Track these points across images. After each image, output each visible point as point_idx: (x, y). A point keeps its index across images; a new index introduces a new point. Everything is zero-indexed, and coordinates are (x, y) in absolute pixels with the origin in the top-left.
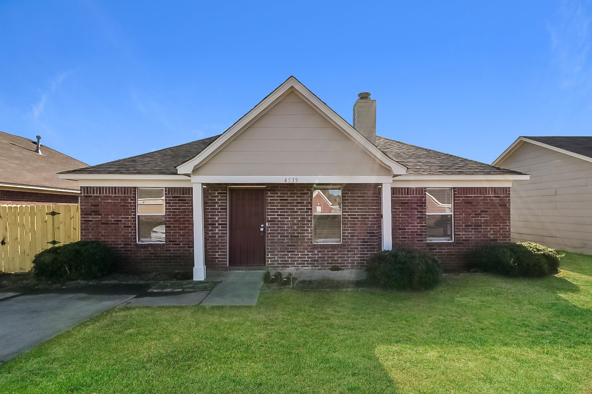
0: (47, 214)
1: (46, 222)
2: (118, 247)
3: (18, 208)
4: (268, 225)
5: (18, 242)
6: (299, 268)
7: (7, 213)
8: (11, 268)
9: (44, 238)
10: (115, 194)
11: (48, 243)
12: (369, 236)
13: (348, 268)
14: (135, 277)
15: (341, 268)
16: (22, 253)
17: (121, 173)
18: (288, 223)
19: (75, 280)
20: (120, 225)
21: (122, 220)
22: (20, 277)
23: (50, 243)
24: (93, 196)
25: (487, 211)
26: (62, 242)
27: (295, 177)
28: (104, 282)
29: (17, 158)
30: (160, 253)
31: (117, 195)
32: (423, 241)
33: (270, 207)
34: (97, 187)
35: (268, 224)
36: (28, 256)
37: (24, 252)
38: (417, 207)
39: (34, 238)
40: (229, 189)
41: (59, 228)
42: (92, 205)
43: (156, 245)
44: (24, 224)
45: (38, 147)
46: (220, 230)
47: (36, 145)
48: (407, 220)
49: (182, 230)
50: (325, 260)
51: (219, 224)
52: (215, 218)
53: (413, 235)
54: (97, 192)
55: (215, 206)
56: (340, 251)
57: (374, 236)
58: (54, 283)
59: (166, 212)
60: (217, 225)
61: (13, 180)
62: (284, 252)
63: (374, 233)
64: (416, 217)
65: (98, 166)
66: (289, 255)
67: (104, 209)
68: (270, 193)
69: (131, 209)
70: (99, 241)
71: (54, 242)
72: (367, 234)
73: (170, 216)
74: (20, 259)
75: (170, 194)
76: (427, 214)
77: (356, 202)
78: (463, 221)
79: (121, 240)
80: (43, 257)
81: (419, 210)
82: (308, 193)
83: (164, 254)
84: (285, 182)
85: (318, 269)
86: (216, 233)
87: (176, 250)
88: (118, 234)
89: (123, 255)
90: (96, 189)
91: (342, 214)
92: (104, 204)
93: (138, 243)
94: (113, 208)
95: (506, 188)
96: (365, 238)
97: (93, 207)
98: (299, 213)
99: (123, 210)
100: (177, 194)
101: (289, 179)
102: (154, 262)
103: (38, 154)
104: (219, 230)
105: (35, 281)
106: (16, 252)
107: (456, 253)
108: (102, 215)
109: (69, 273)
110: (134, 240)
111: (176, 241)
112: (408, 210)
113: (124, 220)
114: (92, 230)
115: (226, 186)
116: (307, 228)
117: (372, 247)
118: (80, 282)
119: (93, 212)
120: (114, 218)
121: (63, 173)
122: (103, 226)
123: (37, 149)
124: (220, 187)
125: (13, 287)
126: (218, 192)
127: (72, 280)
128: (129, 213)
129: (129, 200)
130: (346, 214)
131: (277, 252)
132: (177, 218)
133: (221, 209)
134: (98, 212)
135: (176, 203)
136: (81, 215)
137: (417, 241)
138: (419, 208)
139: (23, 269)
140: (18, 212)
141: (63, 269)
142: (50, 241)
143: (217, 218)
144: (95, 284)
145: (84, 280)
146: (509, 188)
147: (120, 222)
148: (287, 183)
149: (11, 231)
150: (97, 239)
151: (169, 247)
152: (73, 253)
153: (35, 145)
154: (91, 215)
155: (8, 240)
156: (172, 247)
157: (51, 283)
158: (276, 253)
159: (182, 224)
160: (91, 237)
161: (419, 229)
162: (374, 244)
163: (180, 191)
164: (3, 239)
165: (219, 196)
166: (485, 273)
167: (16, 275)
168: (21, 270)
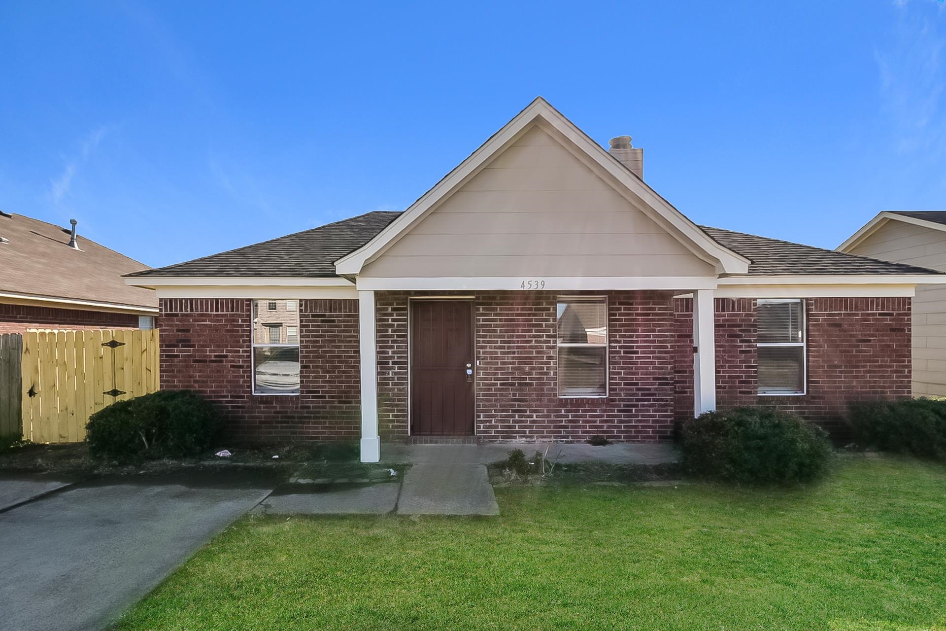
0: (103, 345)
1: (101, 358)
2: (221, 402)
3: (55, 334)
4: (480, 364)
5: (56, 392)
6: (533, 440)
7: (38, 343)
8: (44, 435)
9: (99, 384)
10: (216, 312)
11: (104, 393)
12: (657, 384)
13: (620, 440)
14: (256, 453)
15: (608, 440)
16: (62, 411)
17: (229, 275)
18: (514, 361)
19: (159, 458)
20: (224, 364)
21: (228, 355)
22: (62, 451)
23: (108, 393)
24: (181, 314)
25: (869, 341)
26: (128, 391)
27: (540, 279)
28: (206, 463)
29: (44, 255)
30: (291, 412)
31: (220, 313)
32: (750, 393)
33: (482, 332)
34: (188, 299)
35: (480, 362)
36: (73, 414)
37: (67, 409)
38: (740, 333)
39: (82, 385)
40: (410, 302)
41: (123, 369)
42: (178, 330)
43: (285, 398)
44: (65, 362)
45: (72, 238)
46: (396, 373)
47: (71, 236)
48: (722, 355)
49: (328, 372)
50: (579, 427)
51: (394, 363)
52: (388, 351)
53: (734, 382)
54: (186, 307)
55: (387, 331)
56: (605, 411)
57: (667, 384)
58: (123, 464)
59: (301, 342)
60: (390, 364)
61: (41, 290)
62: (507, 411)
63: (666, 379)
64: (738, 351)
65: (187, 263)
66: (515, 418)
67: (199, 336)
68: (483, 308)
69: (243, 336)
70: (191, 390)
71: (115, 393)
72: (653, 380)
73: (308, 348)
74: (59, 420)
75: (309, 311)
76: (758, 346)
77: (634, 324)
78: (824, 358)
79: (227, 389)
80: (105, 419)
81: (744, 339)
82: (550, 308)
83: (298, 413)
84: (522, 289)
85: (567, 442)
86: (389, 379)
87: (319, 407)
88: (221, 379)
89: (230, 415)
90: (185, 302)
91: (609, 346)
92: (198, 328)
93: (255, 394)
94: (212, 335)
95: (904, 298)
96: (651, 387)
97: (180, 333)
98: (533, 344)
99: (230, 337)
100: (320, 310)
101: (530, 283)
102: (282, 427)
103: (74, 249)
104: (394, 372)
105: (91, 461)
106: (54, 409)
107: (811, 416)
108: (195, 347)
109: (147, 446)
110: (248, 389)
111: (318, 392)
112: (724, 338)
113: (231, 354)
114: (179, 371)
115: (406, 296)
116: (547, 370)
117: (663, 403)
118: (167, 462)
119: (181, 341)
120: (214, 351)
121: (132, 275)
122: (197, 366)
123: (71, 241)
124: (396, 299)
125: (55, 472)
126: (393, 307)
127: (154, 460)
128: (240, 342)
129: (240, 321)
130: (617, 346)
131: (495, 412)
132: (320, 351)
133: (398, 336)
134: (189, 341)
135: (318, 326)
136: (160, 347)
137: (741, 392)
138: (744, 335)
139: (65, 437)
140: (56, 341)
141: (137, 441)
142: (107, 391)
143: (390, 353)
144: (192, 467)
145: (172, 459)
146: (910, 298)
147: (224, 359)
148: (525, 289)
149: (44, 373)
150: (187, 386)
151: (307, 402)
152: (155, 412)
153: (69, 235)
154: (177, 346)
155: (39, 389)
156: (312, 402)
157: (117, 464)
158: (493, 413)
159: (327, 362)
160: (178, 384)
161: (743, 372)
162: (667, 397)
163: (325, 305)
164: (32, 388)
165: (395, 315)
166: (881, 453)
167: (54, 447)
168: (61, 439)
